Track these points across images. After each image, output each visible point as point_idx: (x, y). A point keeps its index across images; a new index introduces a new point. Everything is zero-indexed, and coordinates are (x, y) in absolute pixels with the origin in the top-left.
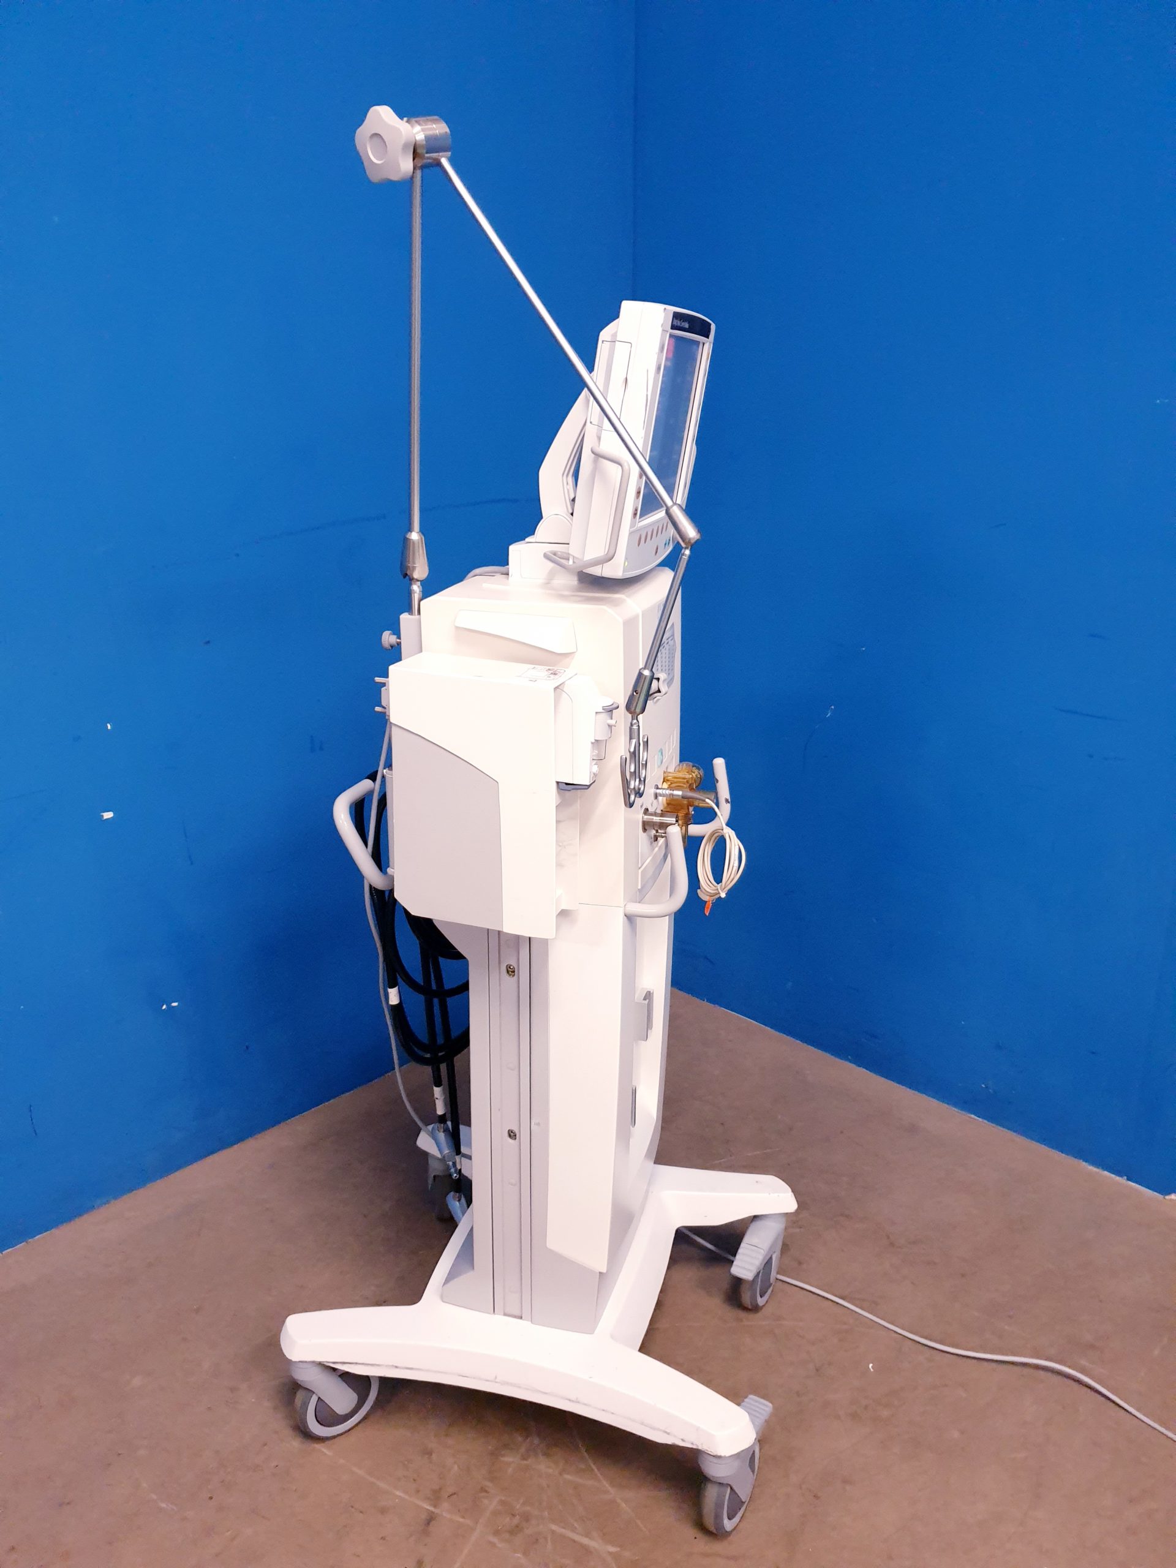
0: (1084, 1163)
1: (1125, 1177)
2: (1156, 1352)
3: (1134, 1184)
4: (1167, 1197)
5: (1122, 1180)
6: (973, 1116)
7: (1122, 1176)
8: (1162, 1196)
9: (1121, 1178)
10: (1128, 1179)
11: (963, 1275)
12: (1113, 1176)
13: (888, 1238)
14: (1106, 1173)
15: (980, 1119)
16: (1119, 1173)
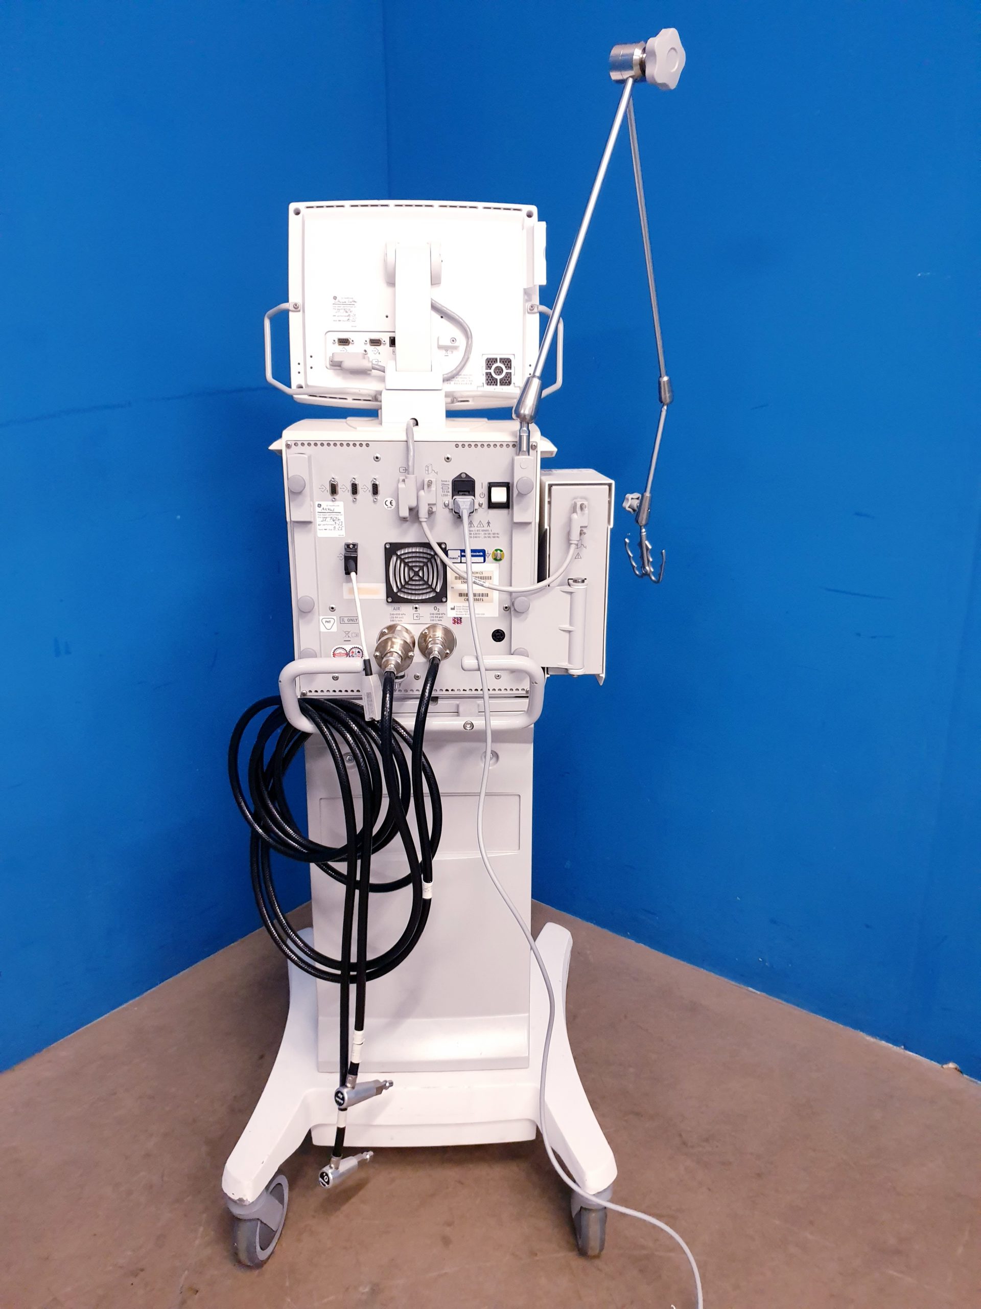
0: (861, 1033)
1: (903, 1047)
2: (960, 1250)
3: (911, 1053)
4: (945, 1066)
5: (899, 1050)
6: (751, 989)
7: (899, 1046)
8: (940, 1066)
9: (898, 1048)
10: (906, 1048)
11: (759, 1175)
12: (891, 1045)
13: (680, 1135)
14: (883, 1043)
15: (758, 993)
16: (896, 1043)
